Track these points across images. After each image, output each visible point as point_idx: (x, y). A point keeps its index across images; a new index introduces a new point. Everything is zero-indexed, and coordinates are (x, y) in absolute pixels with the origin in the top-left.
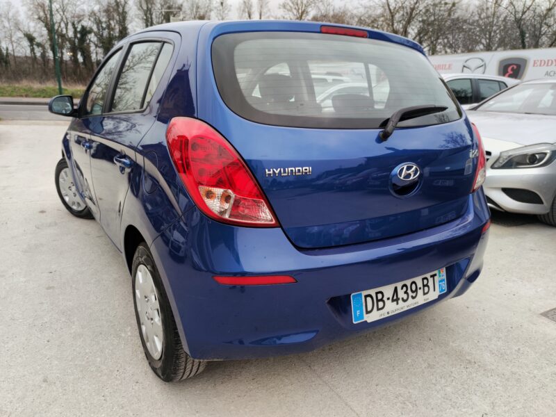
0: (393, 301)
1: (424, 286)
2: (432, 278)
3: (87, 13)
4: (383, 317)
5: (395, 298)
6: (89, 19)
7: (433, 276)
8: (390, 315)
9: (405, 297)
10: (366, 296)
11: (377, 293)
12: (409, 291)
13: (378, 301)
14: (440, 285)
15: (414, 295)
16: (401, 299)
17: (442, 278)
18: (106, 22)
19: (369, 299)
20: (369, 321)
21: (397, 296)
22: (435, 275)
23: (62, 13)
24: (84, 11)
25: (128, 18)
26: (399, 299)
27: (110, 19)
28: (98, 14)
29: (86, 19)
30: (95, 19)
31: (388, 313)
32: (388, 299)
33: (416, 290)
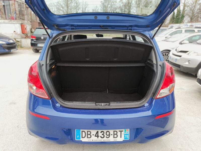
0: (95, 136)
1: (114, 134)
2: (120, 132)
3: (118, 7)
4: (90, 141)
5: (97, 135)
6: (119, 9)
7: (121, 131)
8: (94, 141)
9: (102, 136)
10: (82, 132)
11: (88, 132)
12: (105, 134)
13: (88, 134)
14: (125, 136)
15: (108, 136)
16: (100, 137)
17: (126, 133)
18: (124, 10)
19: (84, 133)
20: (83, 141)
21: (98, 135)
22: (123, 131)
23: (111, 8)
24: (117, 6)
25: (132, 8)
26: (99, 136)
27: (125, 9)
28: (122, 7)
29: (118, 9)
30: (121, 9)
31: (93, 140)
32: (93, 135)
33: (109, 135)
